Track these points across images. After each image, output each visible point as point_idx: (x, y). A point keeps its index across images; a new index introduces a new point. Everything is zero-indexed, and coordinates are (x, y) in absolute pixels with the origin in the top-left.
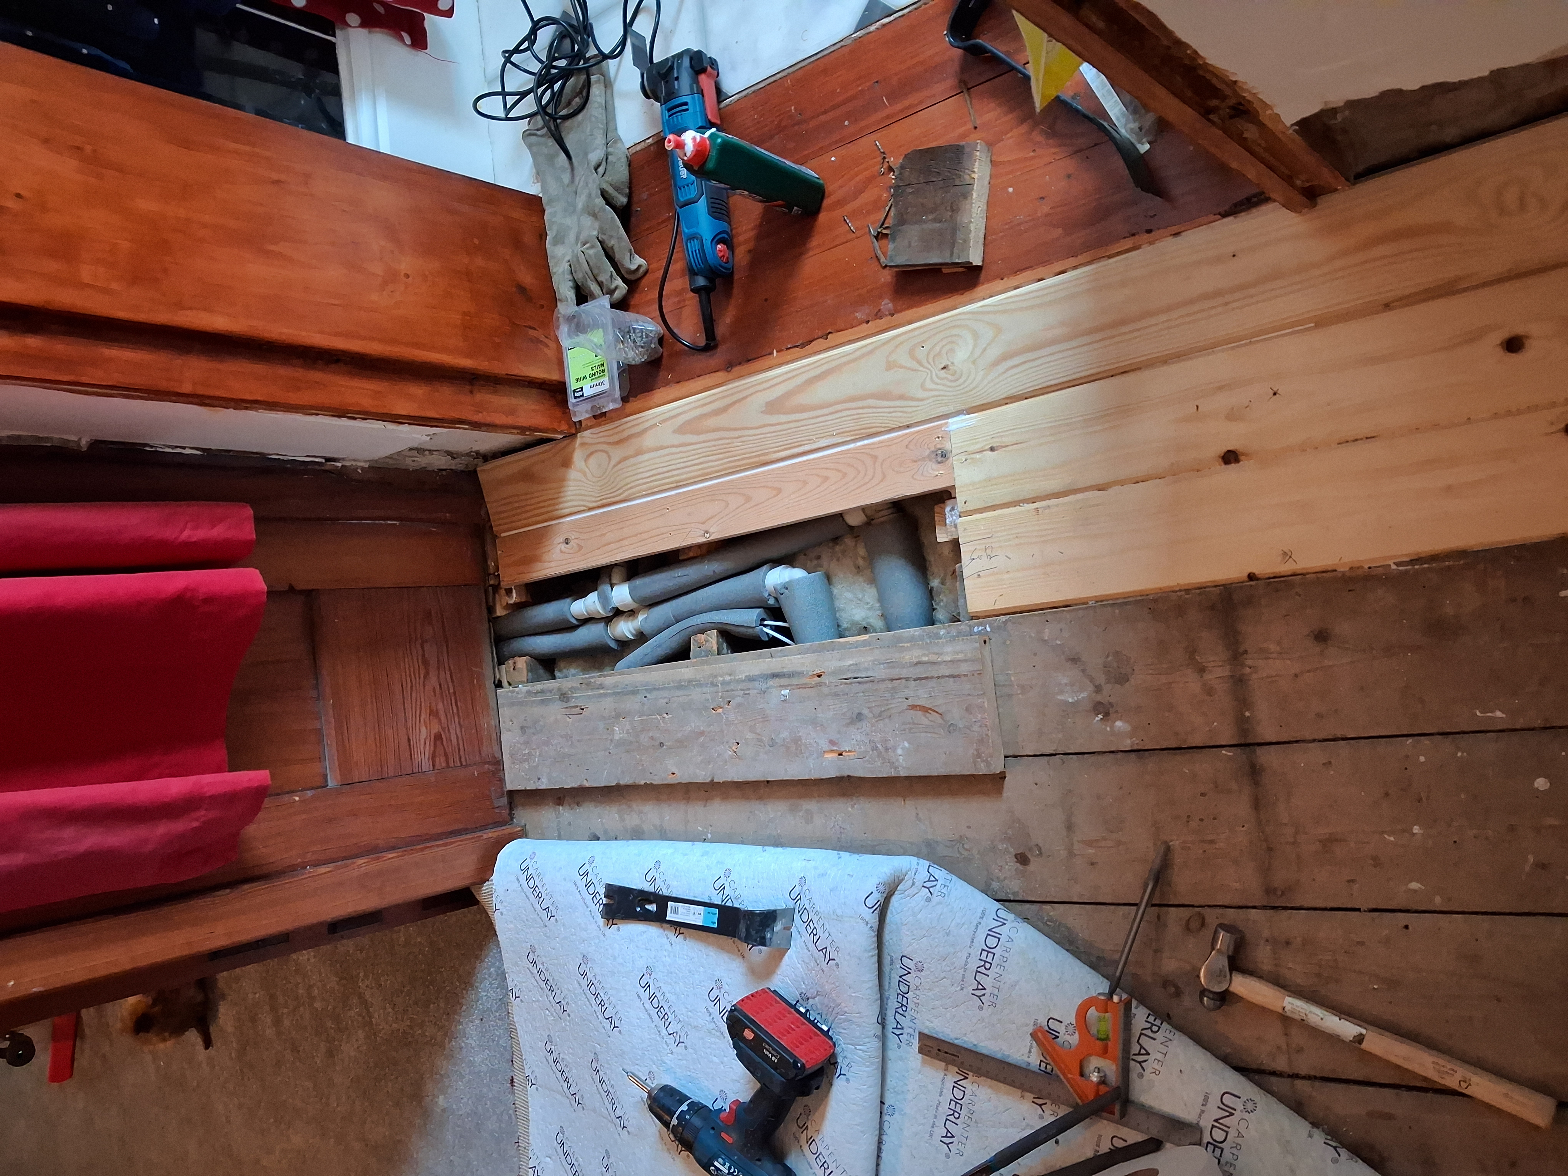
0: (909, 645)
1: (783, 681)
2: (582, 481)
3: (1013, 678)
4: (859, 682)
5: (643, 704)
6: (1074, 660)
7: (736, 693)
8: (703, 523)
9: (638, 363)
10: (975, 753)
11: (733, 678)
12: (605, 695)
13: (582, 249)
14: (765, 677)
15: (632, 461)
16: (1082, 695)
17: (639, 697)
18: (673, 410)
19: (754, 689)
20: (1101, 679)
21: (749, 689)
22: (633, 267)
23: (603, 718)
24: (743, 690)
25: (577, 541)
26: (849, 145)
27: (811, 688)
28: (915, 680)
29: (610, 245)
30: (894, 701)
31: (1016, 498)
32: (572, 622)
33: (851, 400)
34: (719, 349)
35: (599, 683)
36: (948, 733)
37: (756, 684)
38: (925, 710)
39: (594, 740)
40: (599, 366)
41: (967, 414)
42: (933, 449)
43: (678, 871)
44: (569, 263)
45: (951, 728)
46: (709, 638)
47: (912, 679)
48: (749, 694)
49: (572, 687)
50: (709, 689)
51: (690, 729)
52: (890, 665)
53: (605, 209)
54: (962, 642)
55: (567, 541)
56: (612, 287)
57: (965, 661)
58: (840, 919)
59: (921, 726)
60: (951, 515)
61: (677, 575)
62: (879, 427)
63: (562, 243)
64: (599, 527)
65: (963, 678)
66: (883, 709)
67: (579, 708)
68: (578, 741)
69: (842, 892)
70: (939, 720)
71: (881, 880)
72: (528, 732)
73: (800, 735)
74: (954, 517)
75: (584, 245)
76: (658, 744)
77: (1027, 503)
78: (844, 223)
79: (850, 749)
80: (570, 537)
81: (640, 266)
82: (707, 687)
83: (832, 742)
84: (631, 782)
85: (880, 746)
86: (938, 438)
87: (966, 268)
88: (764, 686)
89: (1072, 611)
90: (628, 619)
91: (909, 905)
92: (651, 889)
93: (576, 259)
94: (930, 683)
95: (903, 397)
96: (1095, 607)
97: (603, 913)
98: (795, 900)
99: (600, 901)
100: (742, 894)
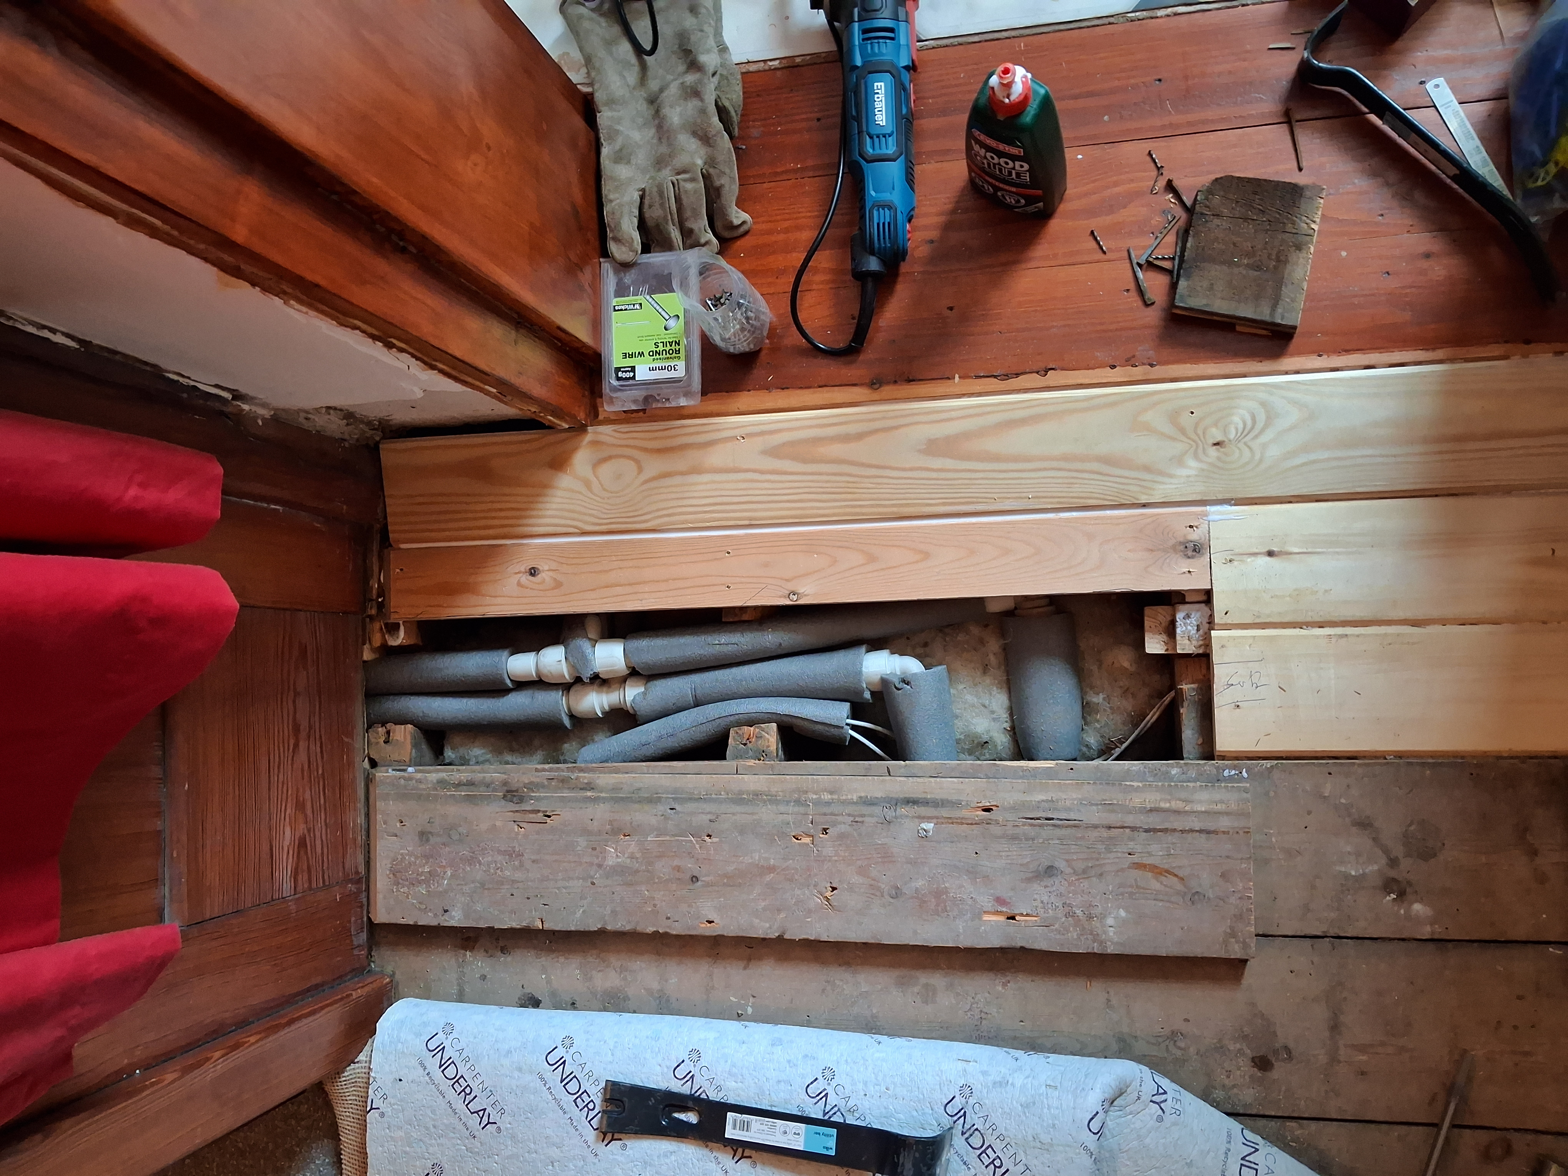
1: (923, 810)
2: (580, 493)
3: (1274, 840)
4: (1054, 825)
5: (667, 818)
6: (1364, 824)
7: (840, 818)
8: (787, 580)
9: (736, 352)
10: (1228, 930)
11: (835, 797)
12: (596, 800)
13: (674, 179)
14: (893, 803)
15: (677, 480)
16: (1370, 868)
17: (661, 808)
18: (770, 423)
19: (871, 816)
20: (1398, 851)
21: (862, 816)
22: (736, 222)
23: (586, 832)
24: (853, 816)
25: (551, 573)
26: (1106, 146)
27: (972, 824)
28: (1147, 831)
29: (717, 183)
30: (1109, 855)
31: (1300, 619)
32: (506, 684)
33: (1065, 458)
34: (862, 357)
35: (586, 781)
36: (1189, 903)
37: (877, 810)
38: (1158, 871)
39: (564, 862)
40: (671, 343)
41: (1235, 505)
42: (1182, 540)
43: (734, 1065)
44: (641, 193)
45: (1196, 897)
46: (763, 733)
47: (1141, 830)
48: (862, 822)
49: (531, 783)
50: (791, 808)
51: (750, 861)
52: (1108, 807)
53: (723, 135)
54: (1224, 790)
55: (533, 572)
56: (703, 241)
57: (1227, 814)
58: (1046, 1148)
59: (1149, 891)
60: (1184, 624)
61: (717, 642)
62: (1100, 499)
63: (629, 162)
64: (597, 560)
65: (1221, 836)
66: (1090, 865)
67: (541, 814)
68: (533, 861)
69: (1045, 1110)
70: (1179, 886)
71: (1107, 1096)
72: (433, 840)
73: (946, 887)
74: (1189, 627)
75: (678, 174)
76: (688, 877)
77: (1313, 627)
78: (1091, 238)
79: (1030, 912)
80: (539, 567)
81: (744, 223)
82: (787, 805)
83: (1000, 901)
84: (628, 928)
85: (1079, 912)
86: (1191, 527)
87: (1272, 331)
88: (890, 814)
89: (1365, 764)
90: (605, 689)
91: (1132, 1126)
92: (685, 1090)
93: (655, 189)
94: (1170, 838)
95: (1147, 469)
96: (1398, 764)
97: (595, 1122)
98: (955, 1118)
99: (591, 1106)
100: (860, 1106)
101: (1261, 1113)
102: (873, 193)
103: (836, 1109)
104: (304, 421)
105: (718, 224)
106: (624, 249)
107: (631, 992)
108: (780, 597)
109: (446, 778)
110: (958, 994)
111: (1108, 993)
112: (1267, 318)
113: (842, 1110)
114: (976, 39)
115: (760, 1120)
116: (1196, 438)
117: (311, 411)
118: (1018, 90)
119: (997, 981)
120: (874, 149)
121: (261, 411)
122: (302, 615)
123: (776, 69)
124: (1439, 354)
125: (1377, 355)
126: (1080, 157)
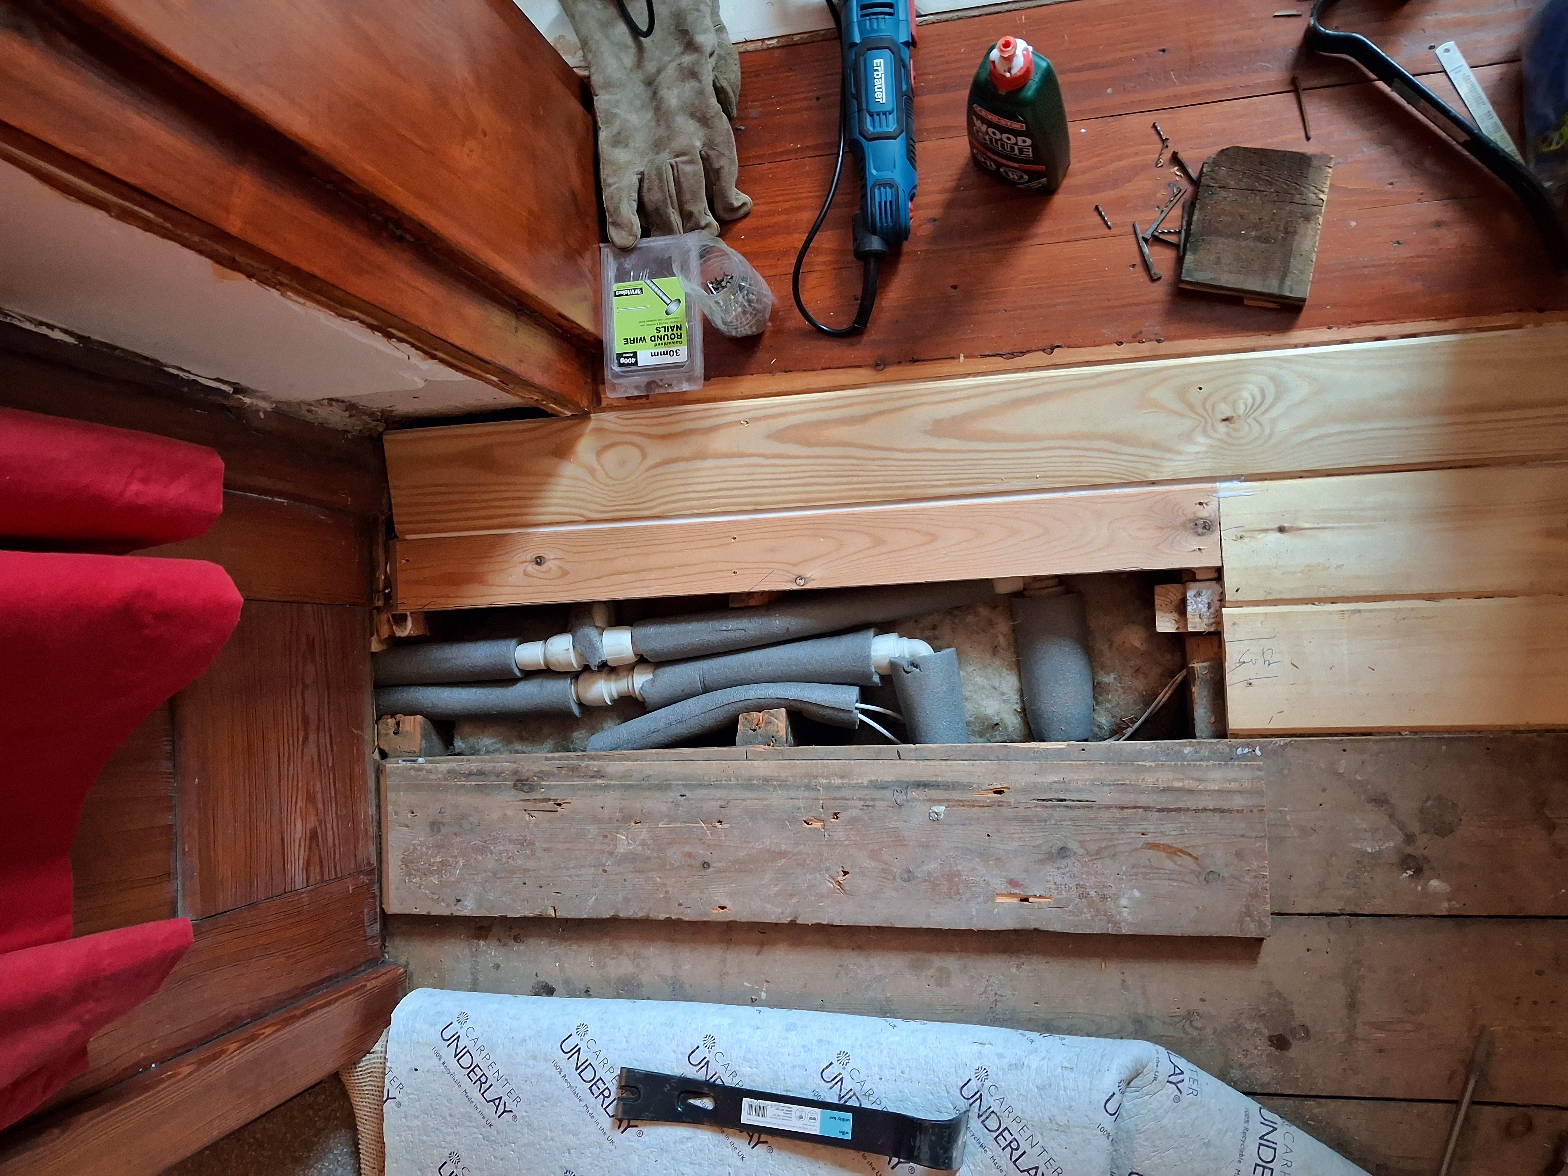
0: (1153, 764)
1: (934, 794)
2: (584, 480)
3: (1288, 818)
4: (1066, 807)
5: (677, 805)
6: (1380, 801)
7: (850, 803)
8: (794, 565)
9: (738, 336)
10: (1244, 909)
11: (846, 781)
12: (606, 787)
13: (673, 161)
14: (904, 786)
15: (683, 465)
16: (1387, 845)
17: (671, 794)
18: (774, 407)
19: (882, 800)
20: (1415, 827)
21: (873, 800)
22: (737, 204)
23: (597, 820)
24: (864, 800)
25: (557, 562)
26: (1109, 119)
27: (983, 806)
28: (1160, 810)
29: (716, 166)
30: (1122, 836)
31: (1312, 595)
32: (514, 673)
33: (1073, 436)
34: (866, 338)
35: (596, 769)
36: (1204, 883)
37: (888, 794)
38: (1173, 852)
39: (575, 850)
40: (672, 328)
41: (1245, 481)
42: (1191, 517)
43: (748, 1051)
44: (639, 176)
45: (1211, 876)
46: (773, 719)
47: (1154, 809)
48: (873, 806)
49: (542, 772)
50: (801, 793)
51: (761, 846)
52: (1120, 788)
53: (722, 116)
54: (1237, 769)
55: (539, 561)
56: (703, 223)
57: (1241, 792)
58: (1063, 1129)
59: (1163, 871)
60: (1195, 602)
61: (724, 628)
62: (1109, 477)
63: (627, 145)
64: (603, 547)
65: (1235, 814)
66: (1103, 846)
67: (551, 803)
68: (545, 850)
69: (1062, 1092)
70: (1194, 866)
71: (1123, 1077)
72: (444, 830)
73: (958, 871)
74: (1200, 605)
75: (677, 156)
76: (698, 863)
77: (1325, 603)
78: (1096, 213)
79: (1043, 893)
80: (545, 556)
81: (744, 204)
82: (797, 790)
83: (1012, 883)
84: (640, 915)
85: (1092, 893)
86: (1200, 504)
87: (1280, 304)
88: (901, 798)
89: (1380, 741)
90: (613, 677)
91: (1149, 1107)
92: (701, 1076)
93: (654, 173)
94: (1183, 817)
95: (1155, 446)
96: (1414, 740)
97: (610, 1110)
98: (972, 1101)
99: (606, 1093)
100: (875, 1090)
101: (1280, 1092)
102: (874, 172)
103: (852, 1093)
104: (306, 413)
105: (718, 206)
106: (624, 233)
107: (645, 978)
108: (787, 582)
109: (457, 768)
110: (973, 977)
111: (1123, 973)
112: (1275, 291)
113: (857, 1094)
114: (976, 12)
115: (775, 1105)
116: (1204, 414)
117: (313, 403)
118: (1019, 63)
119: (1012, 963)
120: (874, 128)
121: (263, 404)
122: (308, 608)
123: (774, 48)
124: (1450, 324)
125: (1388, 326)
126: (1083, 131)
